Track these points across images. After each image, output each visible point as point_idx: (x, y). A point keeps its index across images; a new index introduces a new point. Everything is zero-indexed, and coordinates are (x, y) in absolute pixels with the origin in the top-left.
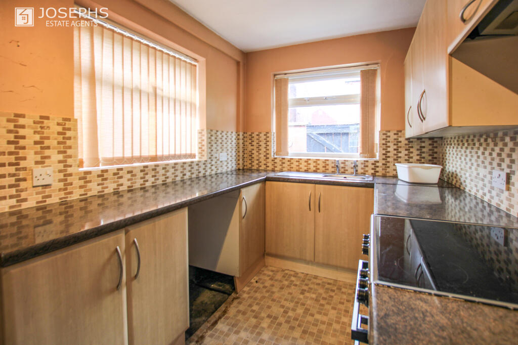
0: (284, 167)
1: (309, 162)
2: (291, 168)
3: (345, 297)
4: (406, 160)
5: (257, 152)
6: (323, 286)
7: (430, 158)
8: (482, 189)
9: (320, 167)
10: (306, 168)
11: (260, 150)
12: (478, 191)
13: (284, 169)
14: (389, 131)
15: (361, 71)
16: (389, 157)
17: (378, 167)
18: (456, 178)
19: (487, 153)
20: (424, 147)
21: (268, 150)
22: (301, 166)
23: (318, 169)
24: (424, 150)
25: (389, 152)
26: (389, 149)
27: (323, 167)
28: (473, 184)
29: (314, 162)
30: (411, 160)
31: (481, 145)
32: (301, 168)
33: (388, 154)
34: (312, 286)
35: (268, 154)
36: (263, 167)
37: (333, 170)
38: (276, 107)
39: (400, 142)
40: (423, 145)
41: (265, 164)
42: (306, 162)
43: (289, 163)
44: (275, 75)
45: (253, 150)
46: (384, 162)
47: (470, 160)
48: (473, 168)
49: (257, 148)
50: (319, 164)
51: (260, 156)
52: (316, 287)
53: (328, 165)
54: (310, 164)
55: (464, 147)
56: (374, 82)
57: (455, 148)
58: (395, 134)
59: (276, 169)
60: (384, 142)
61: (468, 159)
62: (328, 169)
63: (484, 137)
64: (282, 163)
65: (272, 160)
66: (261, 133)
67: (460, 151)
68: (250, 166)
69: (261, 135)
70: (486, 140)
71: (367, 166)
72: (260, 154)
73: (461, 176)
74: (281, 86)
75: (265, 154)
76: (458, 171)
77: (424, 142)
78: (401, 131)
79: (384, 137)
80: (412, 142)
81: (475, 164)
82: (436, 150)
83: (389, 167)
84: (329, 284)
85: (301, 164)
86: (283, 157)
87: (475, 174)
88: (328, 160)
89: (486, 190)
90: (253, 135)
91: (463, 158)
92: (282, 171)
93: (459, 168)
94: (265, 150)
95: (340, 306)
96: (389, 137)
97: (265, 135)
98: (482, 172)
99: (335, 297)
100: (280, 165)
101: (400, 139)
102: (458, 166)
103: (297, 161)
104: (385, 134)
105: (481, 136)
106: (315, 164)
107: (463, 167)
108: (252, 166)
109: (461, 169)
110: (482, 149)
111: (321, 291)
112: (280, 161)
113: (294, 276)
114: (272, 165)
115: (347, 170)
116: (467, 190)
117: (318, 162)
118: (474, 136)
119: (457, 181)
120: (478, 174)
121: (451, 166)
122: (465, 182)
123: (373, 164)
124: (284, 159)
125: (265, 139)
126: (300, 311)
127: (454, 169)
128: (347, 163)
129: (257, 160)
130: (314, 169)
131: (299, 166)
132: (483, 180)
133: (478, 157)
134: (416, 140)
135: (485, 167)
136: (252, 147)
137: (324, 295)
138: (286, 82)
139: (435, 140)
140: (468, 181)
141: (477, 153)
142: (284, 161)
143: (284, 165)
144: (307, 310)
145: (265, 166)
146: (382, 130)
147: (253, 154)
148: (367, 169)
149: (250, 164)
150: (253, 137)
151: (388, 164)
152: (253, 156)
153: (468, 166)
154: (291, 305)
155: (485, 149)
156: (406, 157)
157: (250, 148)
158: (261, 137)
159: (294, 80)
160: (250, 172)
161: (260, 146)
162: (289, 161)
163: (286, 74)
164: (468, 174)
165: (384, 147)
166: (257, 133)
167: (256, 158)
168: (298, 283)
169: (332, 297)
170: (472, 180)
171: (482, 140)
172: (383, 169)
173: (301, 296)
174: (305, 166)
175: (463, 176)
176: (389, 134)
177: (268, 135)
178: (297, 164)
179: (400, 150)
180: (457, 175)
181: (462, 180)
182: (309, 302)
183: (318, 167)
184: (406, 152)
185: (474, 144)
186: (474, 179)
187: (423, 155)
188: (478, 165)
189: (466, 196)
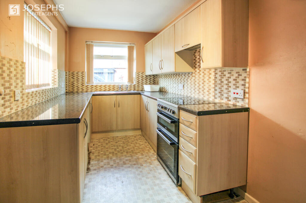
0: (93, 90)
1: (106, 86)
2: (96, 90)
3: (133, 139)
4: (145, 84)
5: (77, 82)
6: (123, 139)
7: (153, 83)
8: (175, 90)
9: (111, 88)
10: (104, 90)
11: (79, 81)
12: (173, 91)
13: (93, 91)
14: (139, 72)
15: (128, 46)
16: (139, 83)
17: (135, 87)
18: (164, 89)
19: (176, 80)
20: (151, 79)
21: (84, 81)
22: (102, 89)
23: (110, 89)
24: (151, 80)
25: (139, 81)
26: (139, 80)
27: (113, 88)
28: (171, 90)
29: (108, 86)
30: (147, 84)
31: (174, 77)
32: (102, 90)
33: (139, 82)
34: (118, 140)
35: (83, 83)
36: (81, 90)
37: (117, 89)
38: (87, 58)
39: (143, 77)
40: (151, 78)
41: (81, 89)
42: (104, 86)
43: (95, 87)
44: (86, 42)
45: (74, 81)
46: (138, 85)
47: (170, 82)
48: (171, 85)
49: (77, 80)
50: (111, 87)
51: (79, 84)
52: (120, 140)
53: (115, 87)
54: (106, 87)
55: (167, 78)
56: (133, 51)
57: (164, 79)
58: (141, 73)
59: (88, 91)
60: (138, 77)
61: (169, 82)
62: (115, 89)
63: (175, 75)
64: (92, 88)
65: (86, 87)
66: (79, 72)
67: (166, 80)
68: (72, 90)
69: (79, 73)
70: (176, 76)
71: (131, 87)
72: (79, 83)
73: (166, 88)
74: (89, 48)
75: (81, 83)
76: (165, 87)
77: (151, 77)
78: (143, 72)
79: (138, 74)
80: (147, 77)
81: (172, 83)
82: (155, 80)
83: (139, 87)
84: (124, 137)
85: (102, 87)
86: (92, 85)
87: (172, 86)
88: (115, 85)
89: (176, 91)
90: (74, 73)
91: (167, 82)
92: (91, 92)
93: (165, 85)
94: (81, 81)
95: (133, 142)
96: (139, 74)
97: (81, 73)
98: (175, 85)
99: (129, 140)
100: (91, 89)
101: (143, 76)
102: (165, 84)
103: (100, 86)
104: (138, 73)
105: (174, 74)
106: (109, 87)
107: (167, 84)
108: (73, 90)
109: (166, 85)
110: (174, 78)
111: (123, 140)
112: (91, 86)
113: (108, 139)
114: (86, 89)
115: (123, 89)
116: (169, 92)
117: (110, 86)
118: (172, 75)
119: (164, 90)
120: (173, 86)
121: (162, 85)
122: (168, 89)
123: (134, 86)
124: (93, 85)
125: (81, 75)
126: (120, 148)
127: (163, 86)
128: (123, 86)
129: (77, 87)
130: (109, 89)
131: (101, 88)
132: (175, 88)
133: (173, 81)
134: (148, 76)
135: (176, 84)
136: (73, 80)
137: (125, 141)
138: (92, 46)
139: (155, 76)
140: (169, 89)
141: (173, 80)
142: (93, 86)
143: (93, 89)
144: (123, 147)
145: (82, 90)
146: (137, 72)
147: (74, 83)
148: (131, 88)
149: (72, 89)
150: (74, 74)
151: (139, 86)
152: (74, 84)
153: (169, 84)
154: (116, 147)
155: (176, 78)
156: (145, 83)
157: (72, 80)
158: (79, 74)
159: (96, 46)
160: (72, 93)
161: (79, 79)
162: (95, 86)
163: (92, 42)
164: (169, 87)
165: (138, 79)
166: (77, 72)
167: (76, 85)
168: (112, 140)
169: (128, 141)
170: (171, 88)
171: (175, 76)
172: (137, 88)
173: (117, 144)
174: (104, 89)
175: (167, 88)
176: (139, 73)
177: (83, 73)
178: (100, 87)
179: (143, 80)
180: (164, 88)
181: (167, 89)
182: (121, 145)
183: (110, 88)
184: (145, 81)
185: (172, 77)
186: (172, 88)
187: (151, 82)
188: (173, 83)
189: (169, 94)
